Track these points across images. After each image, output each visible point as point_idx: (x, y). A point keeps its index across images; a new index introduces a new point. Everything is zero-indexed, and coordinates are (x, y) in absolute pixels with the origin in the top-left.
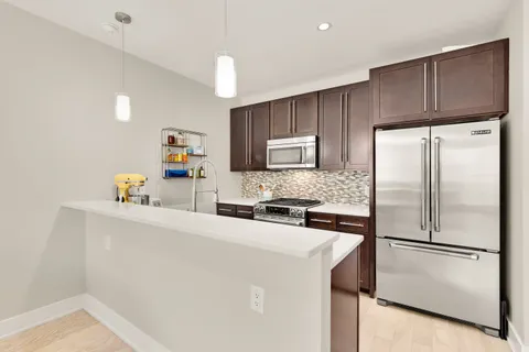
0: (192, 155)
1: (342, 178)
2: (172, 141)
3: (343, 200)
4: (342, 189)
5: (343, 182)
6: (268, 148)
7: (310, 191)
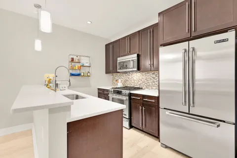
0: (83, 66)
1: (154, 76)
2: (73, 60)
3: (154, 88)
4: (154, 82)
5: (154, 78)
6: (118, 61)
7: (139, 83)
